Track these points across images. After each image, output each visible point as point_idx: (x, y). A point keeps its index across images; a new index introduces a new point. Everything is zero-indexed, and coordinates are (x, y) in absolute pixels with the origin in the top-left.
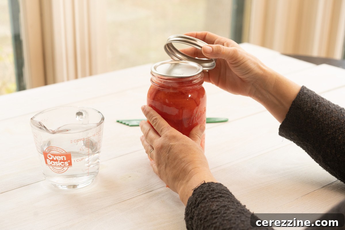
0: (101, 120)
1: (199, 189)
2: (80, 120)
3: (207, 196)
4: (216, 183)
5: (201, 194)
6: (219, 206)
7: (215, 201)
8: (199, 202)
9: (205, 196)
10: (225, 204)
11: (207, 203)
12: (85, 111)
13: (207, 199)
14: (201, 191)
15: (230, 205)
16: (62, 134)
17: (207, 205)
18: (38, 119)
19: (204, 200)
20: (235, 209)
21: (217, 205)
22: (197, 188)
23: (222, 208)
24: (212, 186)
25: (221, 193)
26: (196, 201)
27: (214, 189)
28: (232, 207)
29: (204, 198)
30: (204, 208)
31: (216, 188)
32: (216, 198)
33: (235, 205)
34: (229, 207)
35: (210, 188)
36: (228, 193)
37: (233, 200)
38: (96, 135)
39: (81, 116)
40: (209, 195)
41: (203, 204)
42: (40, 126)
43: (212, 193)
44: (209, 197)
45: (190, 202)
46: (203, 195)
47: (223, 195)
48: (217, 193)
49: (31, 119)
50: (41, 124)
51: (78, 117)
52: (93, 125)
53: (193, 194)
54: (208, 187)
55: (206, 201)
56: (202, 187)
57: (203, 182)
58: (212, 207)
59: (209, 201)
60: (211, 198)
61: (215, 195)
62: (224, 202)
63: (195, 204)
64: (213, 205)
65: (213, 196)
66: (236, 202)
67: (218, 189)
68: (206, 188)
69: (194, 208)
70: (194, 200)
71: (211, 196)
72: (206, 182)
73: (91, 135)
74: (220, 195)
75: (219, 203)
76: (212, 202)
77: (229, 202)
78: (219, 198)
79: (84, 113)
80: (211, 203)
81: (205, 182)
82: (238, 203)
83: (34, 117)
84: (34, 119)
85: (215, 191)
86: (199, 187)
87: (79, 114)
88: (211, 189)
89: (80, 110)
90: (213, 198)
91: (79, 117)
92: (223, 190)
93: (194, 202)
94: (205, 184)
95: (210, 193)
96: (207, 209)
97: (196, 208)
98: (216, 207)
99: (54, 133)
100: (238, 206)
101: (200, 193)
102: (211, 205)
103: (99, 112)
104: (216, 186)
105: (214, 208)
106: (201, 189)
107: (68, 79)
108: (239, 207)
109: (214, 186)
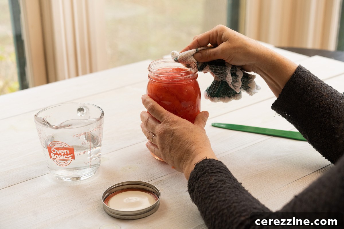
0: (102, 115)
1: (200, 164)
2: (81, 116)
3: (207, 170)
4: (216, 160)
5: (201, 169)
6: (217, 180)
7: (214, 176)
8: (199, 176)
9: (205, 170)
10: (223, 179)
11: (206, 177)
12: (86, 107)
13: (207, 174)
14: (202, 166)
15: (227, 180)
16: (65, 129)
17: (206, 178)
18: (41, 116)
19: (203, 174)
20: (232, 184)
21: (215, 179)
22: (199, 162)
23: (219, 182)
24: (212, 162)
25: (220, 169)
26: (197, 175)
27: (214, 165)
28: (229, 182)
29: (204, 172)
30: (204, 182)
31: (216, 164)
32: (215, 173)
33: (231, 181)
34: (225, 181)
35: (210, 164)
36: (227, 170)
37: (230, 177)
38: (96, 129)
39: (82, 112)
40: (209, 169)
41: (203, 178)
42: (43, 123)
43: (211, 168)
44: (209, 172)
45: (192, 176)
46: (203, 170)
47: (222, 171)
48: (216, 168)
49: (35, 116)
50: (44, 120)
51: (79, 112)
52: (94, 119)
53: (195, 168)
54: (209, 162)
55: (205, 175)
56: (204, 162)
57: (205, 158)
58: (211, 181)
59: (208, 175)
60: (210, 173)
61: (214, 170)
62: (221, 177)
63: (196, 177)
64: (212, 179)
65: (213, 171)
66: (233, 179)
67: (218, 165)
68: (206, 163)
69: (195, 181)
70: (195, 174)
71: (211, 171)
72: (208, 158)
73: (92, 130)
74: (219, 170)
75: (217, 177)
76: (211, 176)
77: (226, 177)
78: (218, 173)
79: (84, 109)
80: (209, 177)
81: (206, 158)
82: (235, 180)
83: (37, 114)
84: (38, 116)
85: (215, 167)
86: (200, 162)
87: (81, 110)
88: (212, 164)
89: (82, 106)
90: (212, 173)
91: (80, 114)
92: (222, 166)
93: (195, 175)
94: (206, 159)
95: (210, 168)
96: (206, 183)
97: (196, 182)
98: (213, 181)
99: (57, 128)
100: (235, 182)
101: (201, 167)
102: (209, 179)
103: (99, 108)
104: (217, 162)
105: (212, 181)
106: (202, 164)
107: (69, 77)
108: (235, 184)
109: (214, 163)
